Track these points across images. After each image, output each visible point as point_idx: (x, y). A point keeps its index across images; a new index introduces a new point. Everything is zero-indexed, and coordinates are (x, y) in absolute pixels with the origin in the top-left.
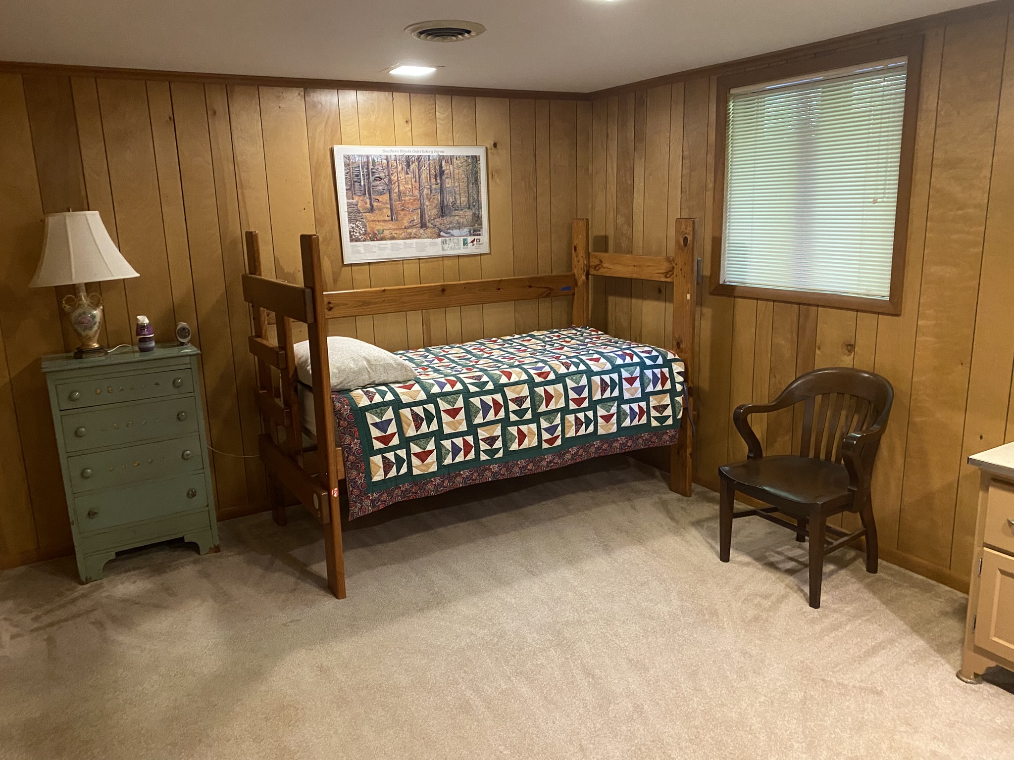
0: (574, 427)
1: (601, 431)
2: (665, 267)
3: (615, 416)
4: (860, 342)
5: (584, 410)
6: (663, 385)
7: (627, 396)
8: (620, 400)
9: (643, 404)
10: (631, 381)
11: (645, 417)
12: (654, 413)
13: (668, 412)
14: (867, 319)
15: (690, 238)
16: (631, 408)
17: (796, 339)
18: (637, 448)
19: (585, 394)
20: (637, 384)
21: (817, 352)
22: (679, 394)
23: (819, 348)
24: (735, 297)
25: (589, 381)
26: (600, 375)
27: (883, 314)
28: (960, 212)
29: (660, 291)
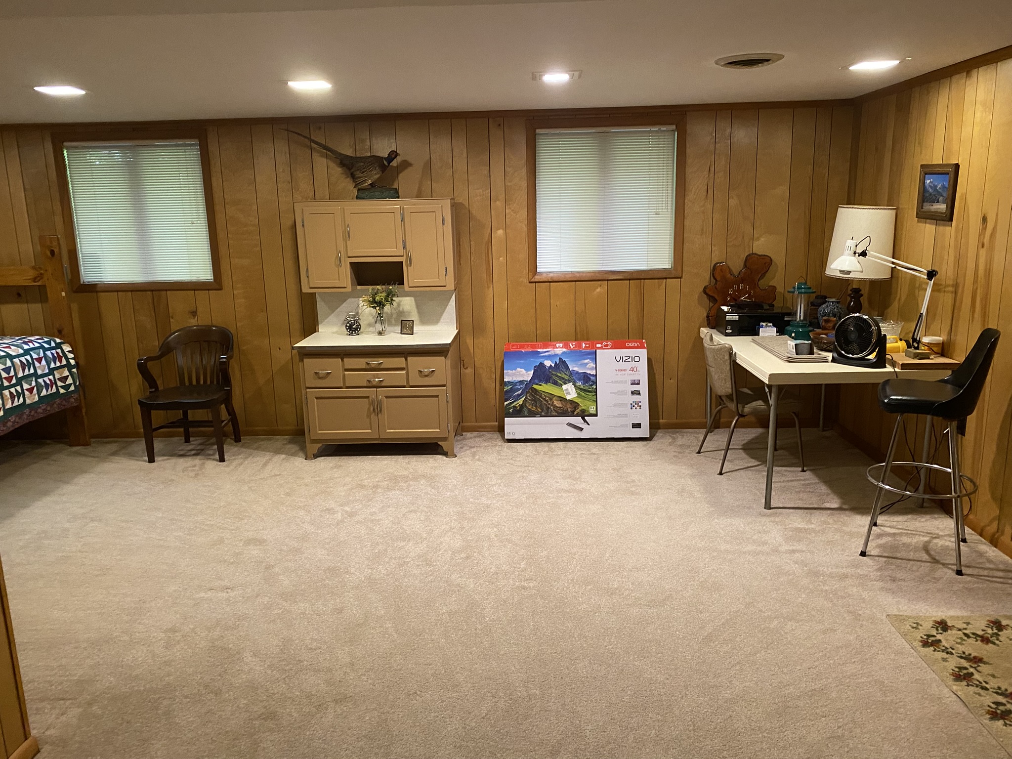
0: (10, 400)
1: (28, 402)
2: (32, 274)
3: (35, 388)
4: (200, 310)
5: (14, 386)
6: (61, 362)
7: (39, 372)
8: (36, 375)
9: (51, 377)
10: (39, 360)
11: (54, 387)
12: (60, 384)
13: (70, 381)
14: (201, 294)
15: (56, 251)
16: (44, 381)
17: (154, 314)
18: (54, 412)
19: (12, 373)
20: (43, 362)
21: (172, 320)
22: (73, 367)
23: (172, 318)
24: (97, 292)
25: (12, 363)
26: (18, 357)
27: (211, 290)
28: (245, 229)
29: (19, 295)
